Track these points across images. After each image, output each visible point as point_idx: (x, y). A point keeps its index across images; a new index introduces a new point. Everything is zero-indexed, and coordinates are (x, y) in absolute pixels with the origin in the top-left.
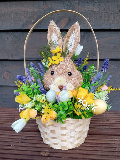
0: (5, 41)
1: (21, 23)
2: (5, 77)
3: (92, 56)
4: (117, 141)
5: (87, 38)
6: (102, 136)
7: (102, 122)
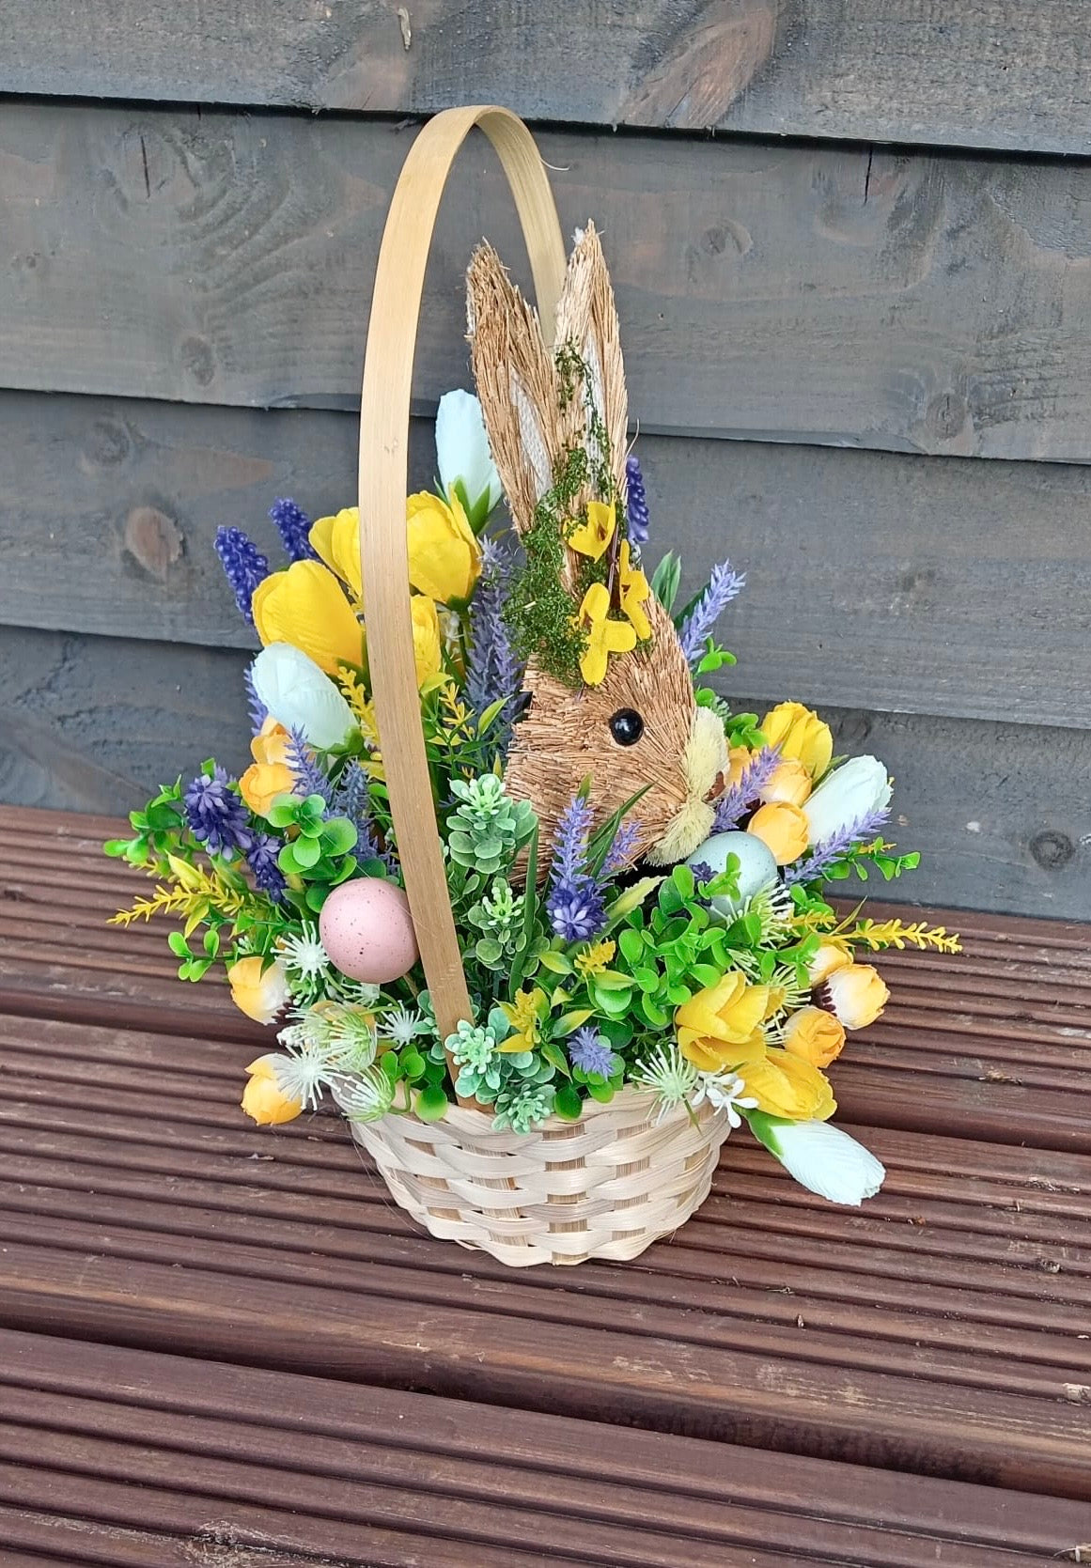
0: (124, 203)
1: (289, 35)
2: (142, 560)
3: (977, 427)
4: (1043, 1188)
5: (952, 234)
6: (932, 1139)
7: (966, 1024)
